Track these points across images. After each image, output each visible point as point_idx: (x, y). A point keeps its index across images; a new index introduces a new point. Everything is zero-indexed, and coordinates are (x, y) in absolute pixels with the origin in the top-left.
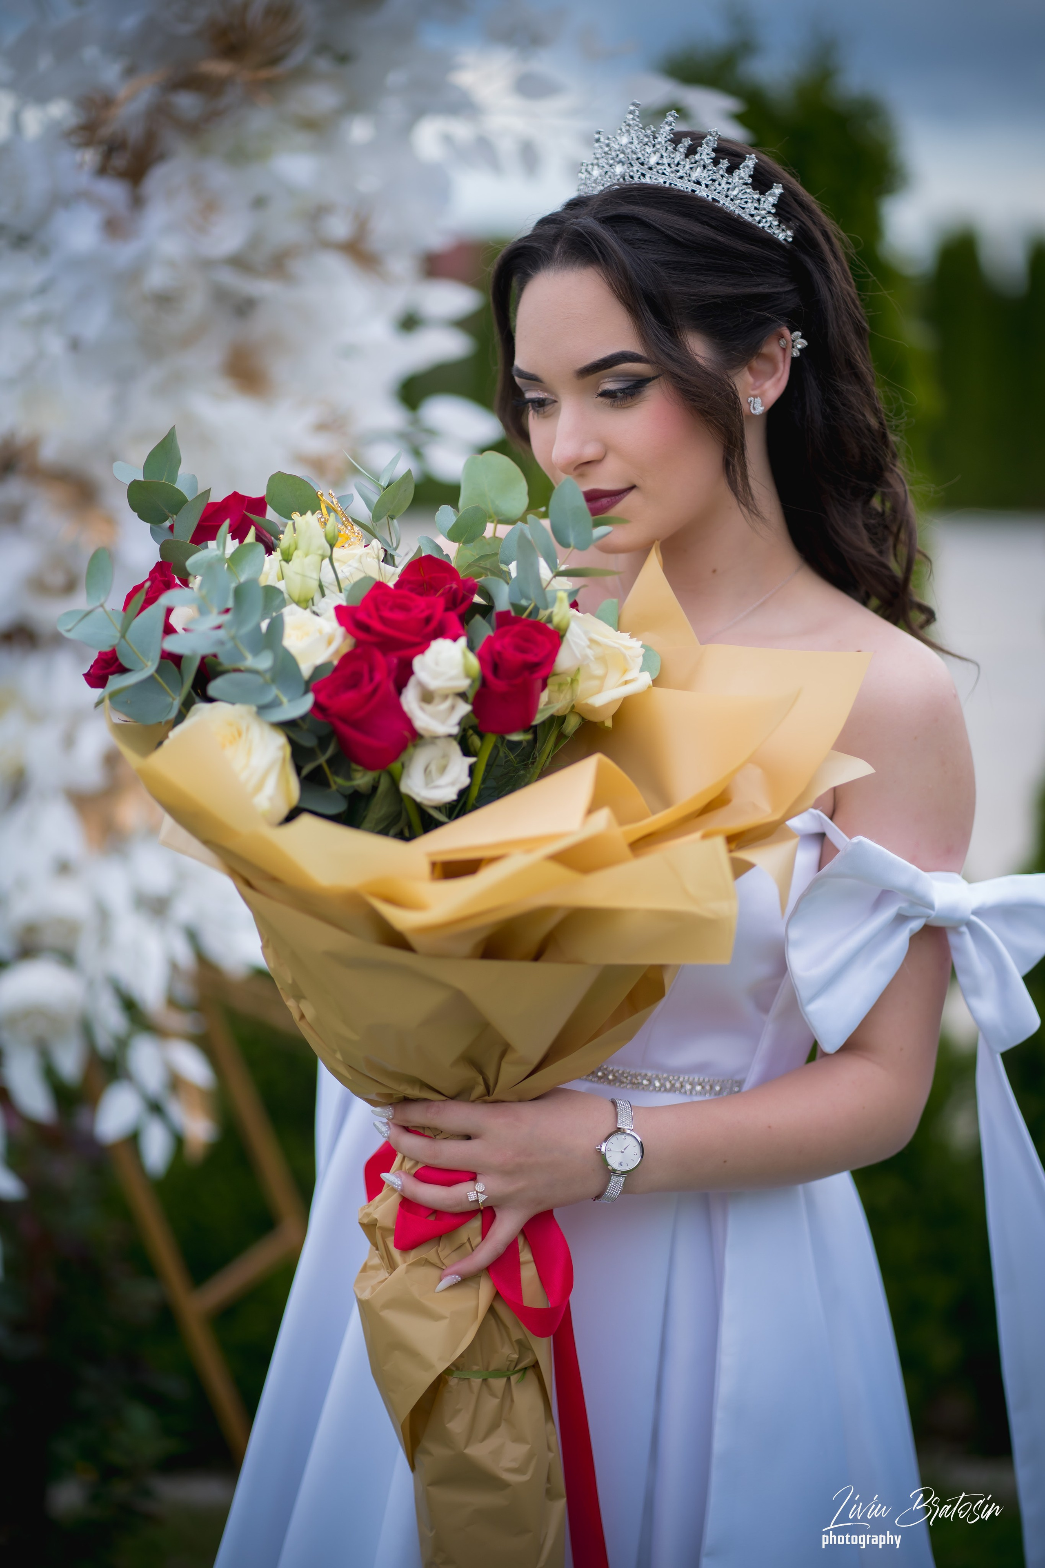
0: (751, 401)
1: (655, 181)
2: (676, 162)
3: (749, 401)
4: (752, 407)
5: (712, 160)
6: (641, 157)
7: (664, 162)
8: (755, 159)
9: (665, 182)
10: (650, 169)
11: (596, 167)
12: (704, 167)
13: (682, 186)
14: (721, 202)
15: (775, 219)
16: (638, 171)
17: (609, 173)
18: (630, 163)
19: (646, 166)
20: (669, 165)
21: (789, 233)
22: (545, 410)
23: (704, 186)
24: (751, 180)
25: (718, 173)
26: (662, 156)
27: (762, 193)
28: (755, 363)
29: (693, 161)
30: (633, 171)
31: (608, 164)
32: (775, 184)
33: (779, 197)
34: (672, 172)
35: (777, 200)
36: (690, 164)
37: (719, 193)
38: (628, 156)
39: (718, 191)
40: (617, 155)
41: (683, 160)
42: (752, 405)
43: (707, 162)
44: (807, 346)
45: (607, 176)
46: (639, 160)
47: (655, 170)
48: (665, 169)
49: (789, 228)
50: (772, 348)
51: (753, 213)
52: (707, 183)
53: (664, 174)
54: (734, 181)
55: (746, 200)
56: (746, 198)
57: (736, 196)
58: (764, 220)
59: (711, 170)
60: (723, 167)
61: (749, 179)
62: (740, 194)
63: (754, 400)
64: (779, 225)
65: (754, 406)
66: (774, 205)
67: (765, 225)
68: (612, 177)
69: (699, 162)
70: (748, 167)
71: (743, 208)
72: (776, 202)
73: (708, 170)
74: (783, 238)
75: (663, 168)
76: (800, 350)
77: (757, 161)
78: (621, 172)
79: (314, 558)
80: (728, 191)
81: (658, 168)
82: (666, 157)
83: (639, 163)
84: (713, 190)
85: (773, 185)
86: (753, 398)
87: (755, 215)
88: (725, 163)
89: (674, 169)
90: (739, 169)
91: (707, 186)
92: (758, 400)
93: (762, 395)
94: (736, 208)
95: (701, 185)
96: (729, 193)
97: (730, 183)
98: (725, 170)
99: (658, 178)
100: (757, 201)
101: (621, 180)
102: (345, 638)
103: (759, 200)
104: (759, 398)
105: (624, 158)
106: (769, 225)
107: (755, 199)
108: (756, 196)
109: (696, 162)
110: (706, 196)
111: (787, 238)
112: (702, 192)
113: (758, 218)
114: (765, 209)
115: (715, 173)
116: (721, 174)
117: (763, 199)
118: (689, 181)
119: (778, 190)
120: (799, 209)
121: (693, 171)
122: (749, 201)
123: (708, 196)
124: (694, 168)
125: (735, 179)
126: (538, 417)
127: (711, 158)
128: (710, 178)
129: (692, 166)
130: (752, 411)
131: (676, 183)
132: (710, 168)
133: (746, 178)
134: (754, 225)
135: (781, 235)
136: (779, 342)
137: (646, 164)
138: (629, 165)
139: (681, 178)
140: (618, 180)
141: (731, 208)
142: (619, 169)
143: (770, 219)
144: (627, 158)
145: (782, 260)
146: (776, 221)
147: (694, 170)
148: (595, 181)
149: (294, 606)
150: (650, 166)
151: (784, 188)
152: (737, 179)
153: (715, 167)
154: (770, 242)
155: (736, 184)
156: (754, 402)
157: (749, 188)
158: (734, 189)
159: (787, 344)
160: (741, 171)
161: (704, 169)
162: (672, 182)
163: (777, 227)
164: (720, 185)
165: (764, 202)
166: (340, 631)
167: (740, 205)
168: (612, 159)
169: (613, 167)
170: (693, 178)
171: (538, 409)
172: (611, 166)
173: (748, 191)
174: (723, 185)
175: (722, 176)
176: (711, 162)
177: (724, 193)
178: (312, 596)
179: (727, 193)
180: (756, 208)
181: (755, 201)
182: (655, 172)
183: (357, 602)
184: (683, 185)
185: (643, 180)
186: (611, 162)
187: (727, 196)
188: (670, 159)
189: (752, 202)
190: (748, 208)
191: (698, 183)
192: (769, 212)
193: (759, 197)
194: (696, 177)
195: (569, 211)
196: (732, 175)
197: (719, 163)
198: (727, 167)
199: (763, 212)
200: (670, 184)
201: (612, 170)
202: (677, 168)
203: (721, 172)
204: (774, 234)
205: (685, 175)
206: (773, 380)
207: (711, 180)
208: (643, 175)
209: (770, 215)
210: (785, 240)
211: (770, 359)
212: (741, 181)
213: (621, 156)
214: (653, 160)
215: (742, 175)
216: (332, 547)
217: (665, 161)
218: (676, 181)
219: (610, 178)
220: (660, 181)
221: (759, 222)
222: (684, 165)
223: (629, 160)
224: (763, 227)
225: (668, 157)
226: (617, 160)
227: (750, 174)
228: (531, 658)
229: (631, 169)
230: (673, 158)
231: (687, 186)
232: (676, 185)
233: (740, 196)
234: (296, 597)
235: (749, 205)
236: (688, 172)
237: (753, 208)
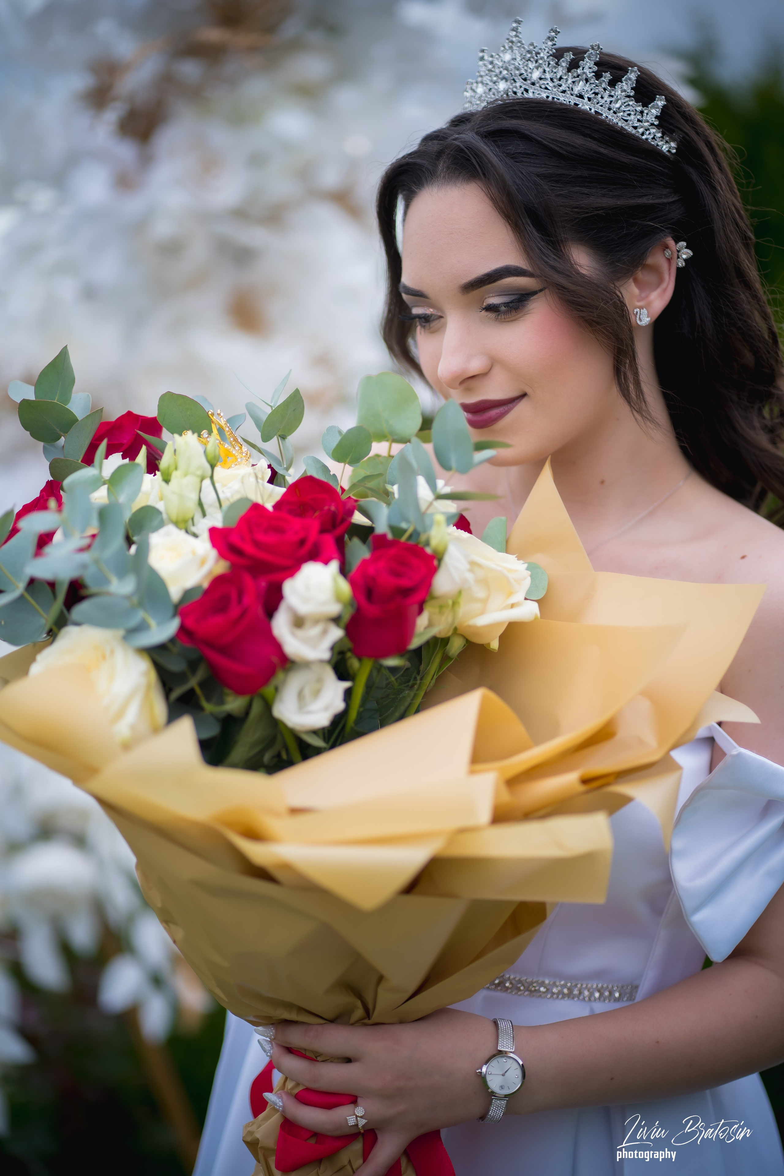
0: (637, 312)
1: (537, 96)
2: (558, 77)
3: (635, 313)
4: (638, 318)
5: (594, 74)
6: (524, 72)
7: (546, 77)
8: (637, 72)
9: (548, 97)
10: (533, 84)
11: (480, 85)
12: (587, 80)
13: (564, 100)
14: (604, 115)
15: (658, 131)
16: (521, 87)
17: (493, 90)
18: (514, 80)
19: (529, 82)
20: (552, 79)
21: (673, 144)
22: (431, 325)
23: (586, 99)
24: (634, 92)
25: (601, 86)
26: (544, 71)
27: (645, 105)
28: (640, 274)
29: (575, 75)
30: (516, 87)
31: (491, 81)
32: (658, 96)
33: (662, 109)
34: (555, 87)
35: (660, 112)
36: (572, 78)
37: (601, 106)
38: (511, 72)
39: (600, 104)
40: (501, 72)
41: (566, 74)
42: (638, 316)
43: (589, 76)
44: (692, 256)
45: (491, 93)
46: (522, 76)
47: (538, 85)
48: (548, 84)
49: (673, 140)
50: (657, 259)
51: (636, 125)
52: (589, 97)
53: (546, 88)
54: (616, 93)
55: (629, 112)
56: (629, 110)
57: (619, 109)
58: (648, 132)
59: (593, 84)
60: (606, 81)
61: (632, 92)
62: (623, 106)
63: (640, 311)
64: (662, 137)
65: (640, 317)
66: (657, 117)
67: (648, 137)
68: (496, 93)
69: (582, 75)
70: (630, 79)
71: (626, 121)
72: (659, 114)
73: (591, 84)
74: (667, 149)
75: (545, 82)
76: (685, 260)
77: (639, 73)
78: (504, 89)
79: (192, 480)
80: (610, 103)
81: (541, 83)
82: (548, 71)
83: (522, 79)
84: (596, 104)
85: (656, 97)
86: (638, 310)
87: (638, 127)
88: (607, 76)
89: (557, 83)
90: (622, 82)
91: (589, 99)
92: (644, 311)
93: (648, 306)
94: (619, 120)
95: (583, 99)
96: (612, 106)
97: (612, 96)
98: (607, 83)
99: (541, 93)
100: (640, 113)
101: (505, 96)
102: (217, 562)
103: (642, 112)
104: (645, 309)
105: (507, 74)
106: (652, 136)
107: (638, 112)
108: (639, 109)
109: (578, 76)
110: (589, 110)
111: (671, 150)
112: (585, 105)
113: (641, 130)
114: (648, 121)
115: (598, 86)
116: (603, 87)
117: (646, 111)
118: (572, 95)
119: (660, 102)
120: (682, 121)
121: (575, 85)
122: (632, 113)
123: (590, 109)
124: (576, 82)
125: (618, 92)
126: (424, 332)
127: (593, 72)
128: (593, 91)
129: (574, 80)
130: (638, 322)
131: (559, 98)
132: (592, 81)
133: (629, 91)
134: (638, 137)
135: (664, 147)
136: (664, 253)
137: (529, 80)
138: (512, 81)
139: (564, 92)
140: (502, 96)
141: (614, 121)
142: (502, 86)
143: (653, 131)
144: (510, 75)
145: (666, 171)
146: (659, 132)
147: (577, 84)
148: (480, 98)
149: (170, 528)
150: (533, 81)
151: (667, 100)
152: (620, 92)
153: (598, 81)
154: (654, 153)
155: (619, 97)
156: (640, 313)
157: (632, 100)
158: (617, 101)
159: (672, 254)
160: (624, 84)
161: (586, 83)
162: (555, 97)
163: (661, 139)
164: (602, 98)
165: (647, 114)
166: (213, 553)
167: (623, 118)
168: (496, 76)
169: (497, 83)
170: (576, 92)
171: (424, 324)
172: (494, 83)
173: (631, 103)
174: (606, 98)
175: (605, 89)
176: (593, 75)
177: (607, 105)
178: (191, 516)
179: (610, 106)
180: (639, 120)
181: (637, 113)
182: (537, 87)
183: (233, 523)
184: (566, 100)
185: (526, 95)
186: (495, 79)
187: (609, 109)
188: (552, 74)
189: (635, 115)
190: (631, 121)
191: (581, 96)
192: (652, 124)
193: (642, 109)
194: (579, 90)
195: (453, 128)
196: (615, 88)
197: (601, 76)
198: (610, 80)
199: (646, 124)
200: (553, 98)
201: (496, 87)
202: (560, 82)
203: (604, 85)
204: (658, 145)
205: (568, 89)
206: (659, 291)
207: (593, 93)
208: (527, 91)
209: (654, 127)
210: (669, 151)
211: (656, 270)
212: (623, 94)
213: (505, 72)
214: (536, 75)
215: (625, 88)
216: (213, 467)
217: (548, 76)
218: (559, 95)
219: (494, 94)
220: (543, 96)
221: (643, 134)
222: (567, 79)
223: (512, 76)
224: (647, 139)
225: (551, 71)
226: (501, 76)
227: (632, 86)
228: (405, 583)
229: (514, 85)
230: (555, 73)
231: (570, 100)
232: (558, 99)
233: (623, 108)
234: (174, 517)
235: (632, 117)
236: (571, 86)
237: (636, 120)
